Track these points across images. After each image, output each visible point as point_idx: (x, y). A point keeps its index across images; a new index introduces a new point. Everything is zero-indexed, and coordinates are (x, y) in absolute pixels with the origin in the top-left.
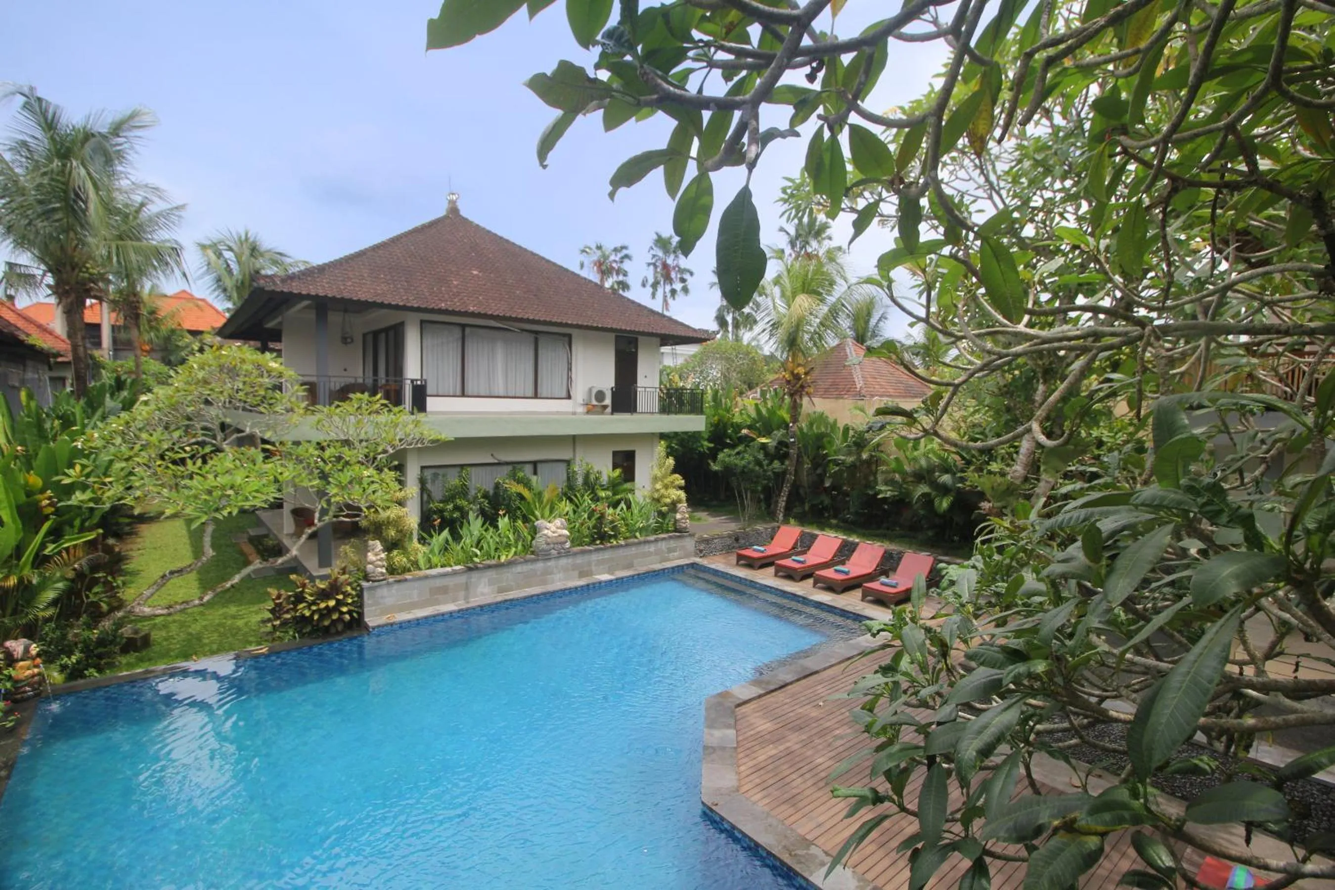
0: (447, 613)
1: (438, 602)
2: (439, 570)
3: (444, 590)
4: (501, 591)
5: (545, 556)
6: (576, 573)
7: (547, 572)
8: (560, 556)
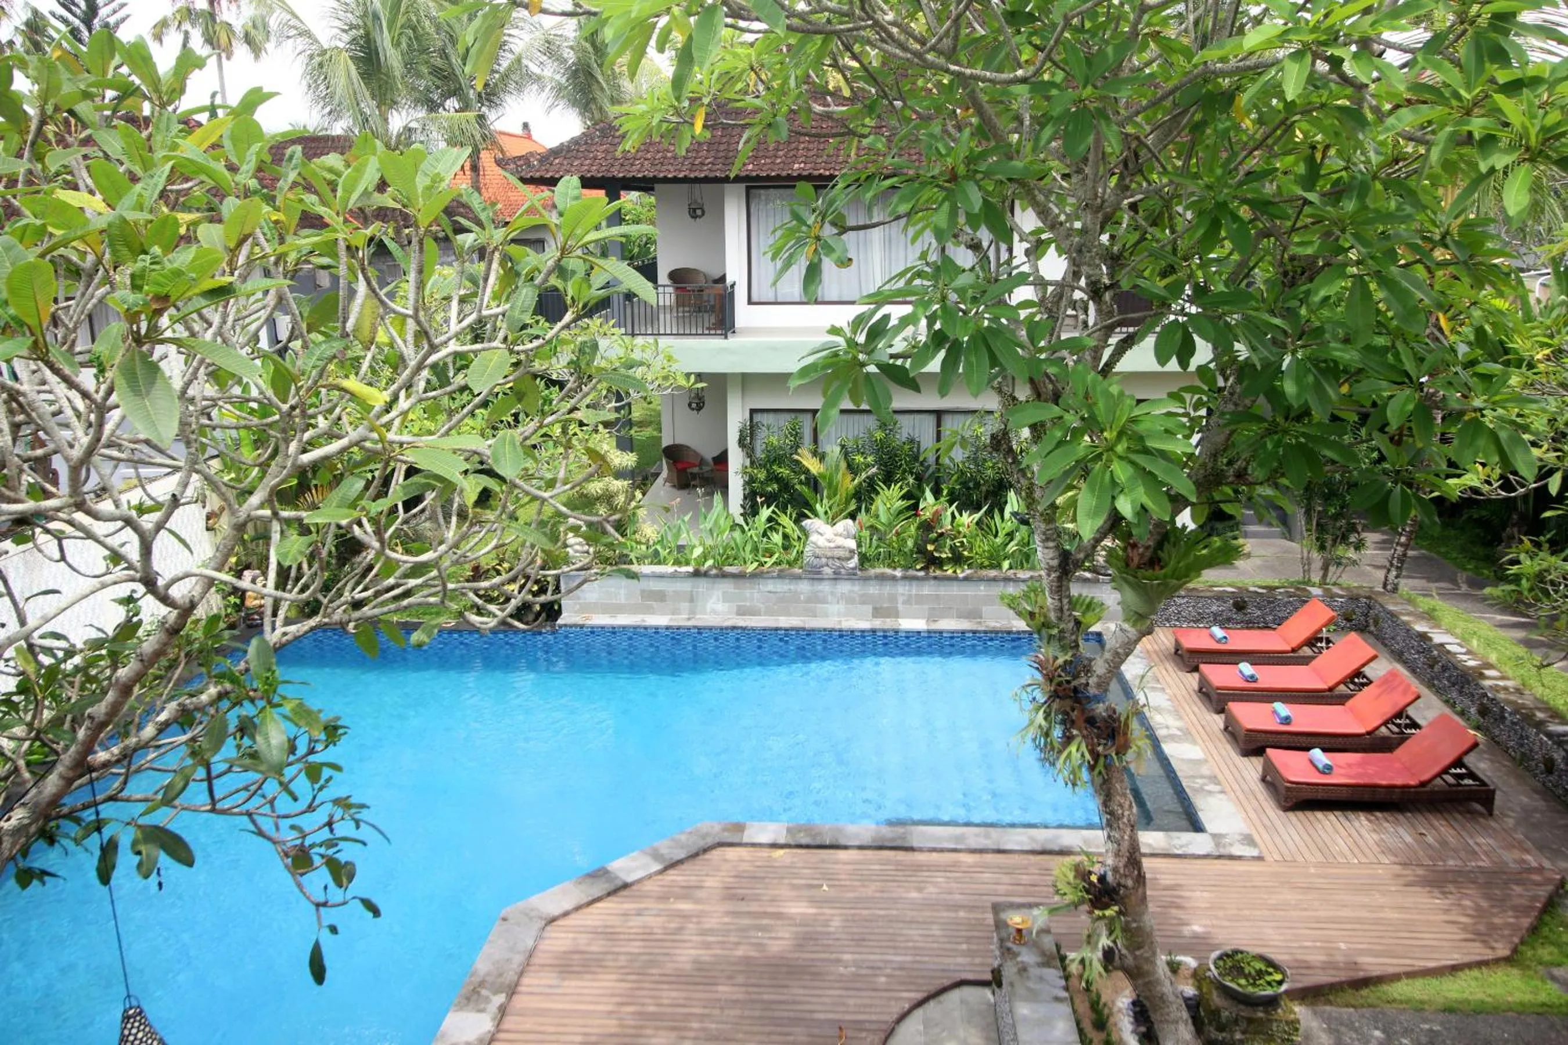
0: (651, 627)
1: (650, 611)
2: (669, 569)
3: (661, 597)
4: (741, 612)
5: (814, 574)
6: (868, 609)
7: (816, 599)
8: (837, 577)
